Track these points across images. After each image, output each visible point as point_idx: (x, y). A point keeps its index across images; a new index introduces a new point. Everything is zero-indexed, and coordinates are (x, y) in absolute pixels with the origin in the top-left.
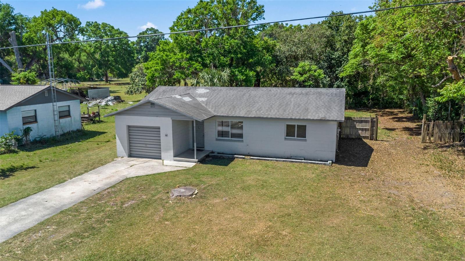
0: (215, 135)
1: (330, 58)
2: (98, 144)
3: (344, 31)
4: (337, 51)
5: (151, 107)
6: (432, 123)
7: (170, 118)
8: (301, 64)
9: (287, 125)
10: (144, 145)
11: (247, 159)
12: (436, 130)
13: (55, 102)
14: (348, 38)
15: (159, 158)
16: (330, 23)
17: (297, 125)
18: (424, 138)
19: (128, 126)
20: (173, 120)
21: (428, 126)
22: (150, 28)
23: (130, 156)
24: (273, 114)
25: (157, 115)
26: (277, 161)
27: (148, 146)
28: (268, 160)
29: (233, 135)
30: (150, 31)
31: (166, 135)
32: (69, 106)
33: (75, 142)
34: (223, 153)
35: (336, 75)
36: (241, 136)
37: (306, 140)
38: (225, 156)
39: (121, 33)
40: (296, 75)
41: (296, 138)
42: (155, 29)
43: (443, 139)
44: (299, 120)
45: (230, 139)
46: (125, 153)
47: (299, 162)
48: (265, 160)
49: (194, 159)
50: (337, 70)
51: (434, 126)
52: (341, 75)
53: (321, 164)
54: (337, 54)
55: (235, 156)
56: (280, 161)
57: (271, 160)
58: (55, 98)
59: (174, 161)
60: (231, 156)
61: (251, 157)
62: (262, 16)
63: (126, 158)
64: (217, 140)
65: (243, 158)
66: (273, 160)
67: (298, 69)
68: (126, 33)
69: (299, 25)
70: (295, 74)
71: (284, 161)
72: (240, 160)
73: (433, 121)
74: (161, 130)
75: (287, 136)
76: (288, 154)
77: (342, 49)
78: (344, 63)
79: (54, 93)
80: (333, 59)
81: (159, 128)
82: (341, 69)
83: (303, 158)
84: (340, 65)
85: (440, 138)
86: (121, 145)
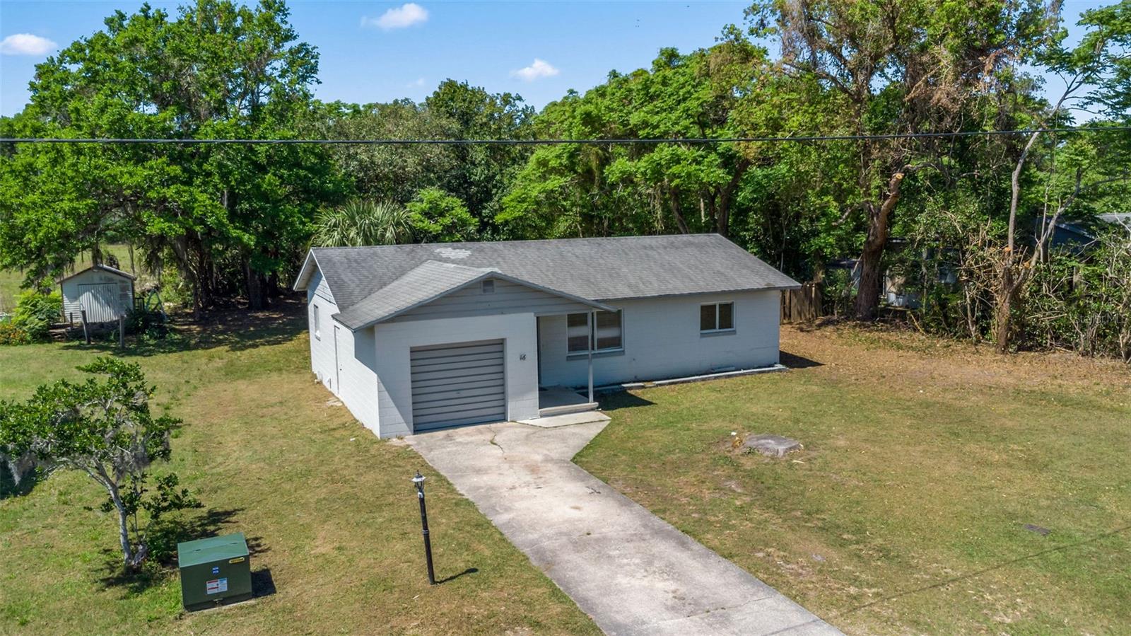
0: (564, 349)
3: (485, 125)
4: (478, 166)
5: (485, 291)
7: (533, 314)
8: (426, 194)
9: (703, 307)
10: (454, 395)
11: (651, 387)
15: (503, 418)
17: (720, 306)
19: (414, 348)
20: (538, 318)
23: (417, 429)
24: (681, 287)
25: (501, 311)
26: (704, 380)
28: (689, 381)
29: (604, 343)
31: (523, 358)
36: (616, 342)
37: (734, 332)
38: (605, 390)
41: (717, 330)
43: (803, 316)
44: (722, 293)
45: (596, 351)
46: (404, 425)
47: (740, 374)
48: (683, 382)
49: (588, 402)
51: (790, 293)
52: (499, 218)
53: (769, 371)
54: (479, 174)
55: (625, 386)
56: (709, 378)
57: (694, 381)
59: (542, 416)
60: (617, 387)
61: (656, 382)
63: (409, 436)
64: (569, 358)
65: (642, 387)
66: (698, 380)
67: (420, 206)
71: (716, 378)
72: (642, 391)
74: (508, 346)
75: (702, 328)
76: (706, 365)
77: (488, 164)
81: (501, 343)
82: (494, 205)
83: (733, 368)
84: (489, 197)
85: (799, 314)
86: (393, 405)
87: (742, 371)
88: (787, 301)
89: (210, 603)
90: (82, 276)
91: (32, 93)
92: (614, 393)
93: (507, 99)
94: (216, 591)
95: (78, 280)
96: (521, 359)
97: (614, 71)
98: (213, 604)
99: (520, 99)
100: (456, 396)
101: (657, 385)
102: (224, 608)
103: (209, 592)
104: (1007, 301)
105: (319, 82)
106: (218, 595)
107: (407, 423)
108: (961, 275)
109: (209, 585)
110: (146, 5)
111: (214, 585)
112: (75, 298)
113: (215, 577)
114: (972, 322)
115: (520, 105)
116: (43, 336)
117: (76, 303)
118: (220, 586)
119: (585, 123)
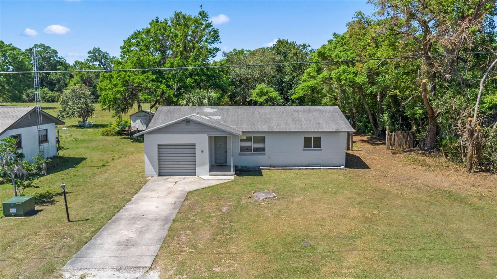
0: (238, 150)
1: (281, 81)
2: (98, 169)
3: (292, 57)
4: (287, 75)
6: (394, 133)
7: (207, 135)
8: (259, 86)
9: (305, 138)
10: (175, 163)
11: (272, 170)
12: (397, 139)
13: (41, 124)
14: (297, 64)
15: (194, 174)
16: (278, 50)
17: (314, 138)
18: (388, 147)
19: (158, 144)
20: (209, 136)
21: (391, 136)
22: (39, 44)
23: (160, 175)
24: (293, 128)
25: (193, 133)
26: (299, 169)
27: (179, 163)
28: (292, 169)
29: (256, 150)
30: (39, 47)
31: (202, 152)
32: (47, 130)
33: (68, 169)
34: (246, 167)
35: (288, 96)
36: (263, 150)
37: (321, 150)
38: (251, 169)
39: (14, 49)
40: (254, 97)
41: (312, 148)
42: (46, 45)
43: (401, 147)
44: (315, 132)
45: (253, 153)
46: (155, 172)
47: (319, 169)
49: (231, 172)
50: (289, 93)
51: (395, 136)
52: (293, 97)
53: (337, 168)
54: (287, 78)
55: (261, 168)
56: (302, 169)
57: (295, 169)
58: (41, 121)
59: (210, 175)
60: (257, 168)
61: (276, 168)
62: (219, 40)
63: (156, 177)
64: (240, 154)
65: (269, 169)
66: (296, 169)
67: (256, 91)
68: (20, 50)
69: (243, 49)
70: (254, 95)
71: (305, 169)
72: (266, 171)
73: (394, 132)
74: (197, 147)
75: (304, 147)
76: (306, 163)
77: (291, 74)
78: (294, 86)
79: (40, 115)
80: (284, 82)
81: (194, 145)
82: (292, 91)
83: (319, 166)
84: (291, 88)
85: (400, 145)
86: (150, 164)
87: (321, 167)
88: (393, 139)
89: (10, 215)
90: (138, 113)
91: (121, 50)
92: (255, 170)
93: (304, 46)
94: (13, 212)
95: (136, 115)
96: (201, 152)
97: (335, 33)
98: (12, 216)
99: (309, 46)
100: (177, 164)
101: (276, 169)
102: (15, 218)
103: (11, 212)
104: (470, 145)
105: (221, 43)
106: (13, 213)
107: (156, 171)
108: (458, 131)
109: (11, 210)
110: (157, 17)
111: (12, 210)
112: (135, 121)
113: (12, 208)
114: (464, 155)
115: (310, 49)
116: (119, 133)
117: (135, 123)
118: (13, 211)
119: (319, 56)
